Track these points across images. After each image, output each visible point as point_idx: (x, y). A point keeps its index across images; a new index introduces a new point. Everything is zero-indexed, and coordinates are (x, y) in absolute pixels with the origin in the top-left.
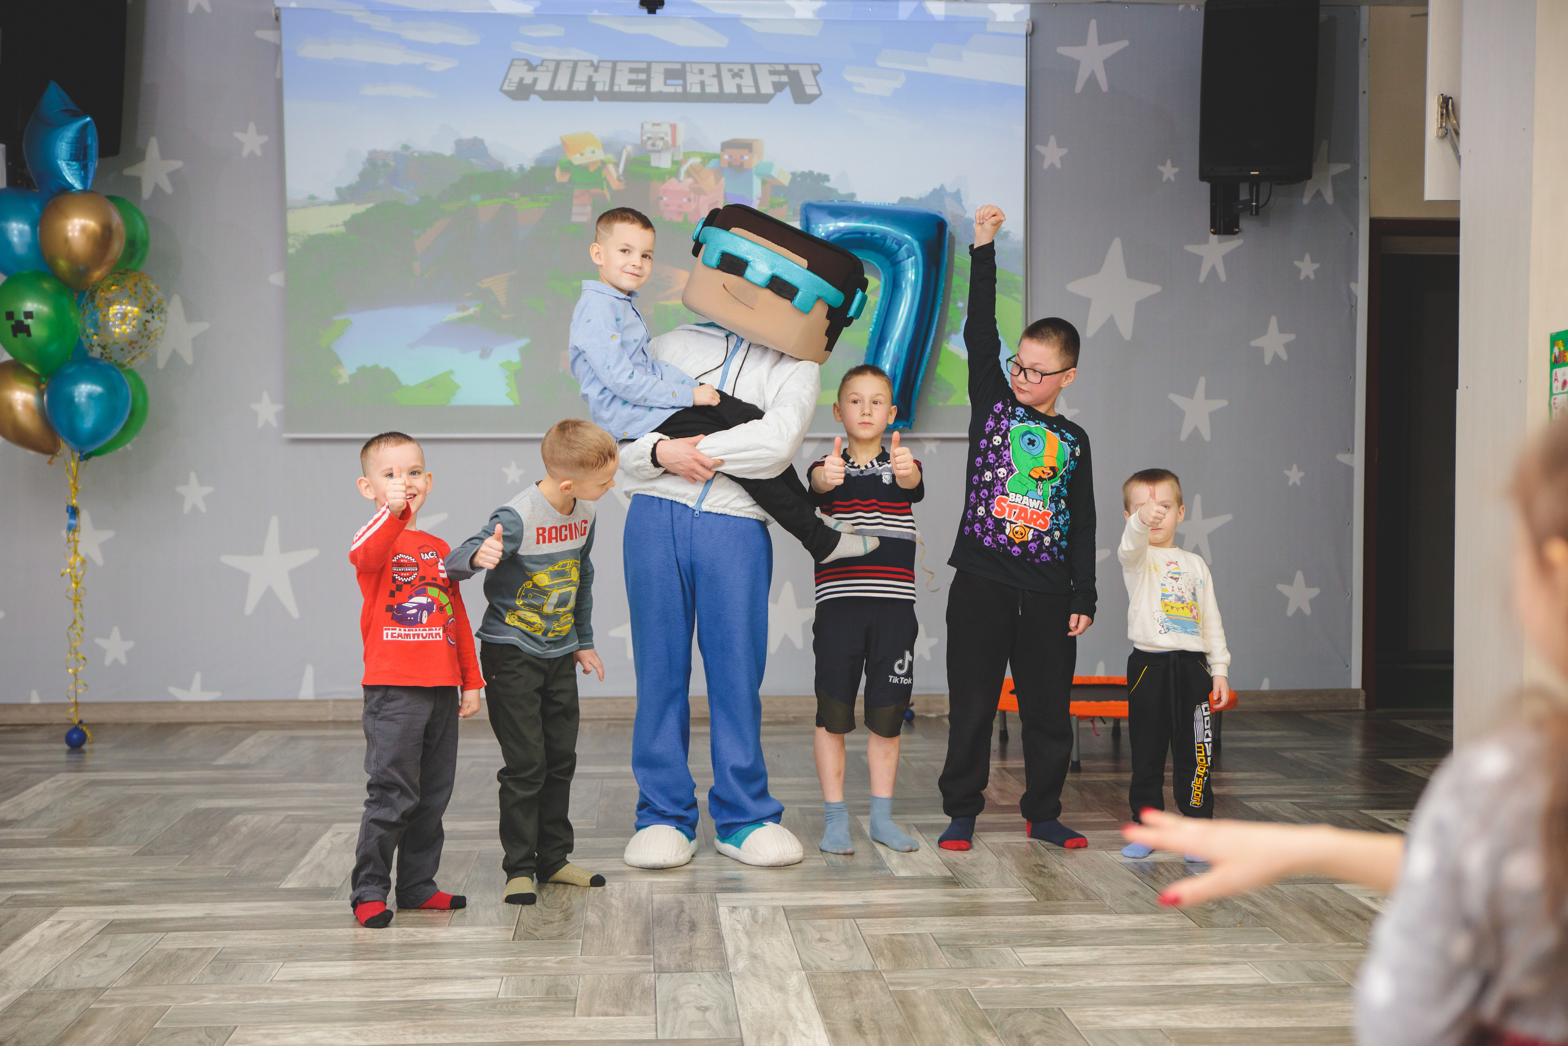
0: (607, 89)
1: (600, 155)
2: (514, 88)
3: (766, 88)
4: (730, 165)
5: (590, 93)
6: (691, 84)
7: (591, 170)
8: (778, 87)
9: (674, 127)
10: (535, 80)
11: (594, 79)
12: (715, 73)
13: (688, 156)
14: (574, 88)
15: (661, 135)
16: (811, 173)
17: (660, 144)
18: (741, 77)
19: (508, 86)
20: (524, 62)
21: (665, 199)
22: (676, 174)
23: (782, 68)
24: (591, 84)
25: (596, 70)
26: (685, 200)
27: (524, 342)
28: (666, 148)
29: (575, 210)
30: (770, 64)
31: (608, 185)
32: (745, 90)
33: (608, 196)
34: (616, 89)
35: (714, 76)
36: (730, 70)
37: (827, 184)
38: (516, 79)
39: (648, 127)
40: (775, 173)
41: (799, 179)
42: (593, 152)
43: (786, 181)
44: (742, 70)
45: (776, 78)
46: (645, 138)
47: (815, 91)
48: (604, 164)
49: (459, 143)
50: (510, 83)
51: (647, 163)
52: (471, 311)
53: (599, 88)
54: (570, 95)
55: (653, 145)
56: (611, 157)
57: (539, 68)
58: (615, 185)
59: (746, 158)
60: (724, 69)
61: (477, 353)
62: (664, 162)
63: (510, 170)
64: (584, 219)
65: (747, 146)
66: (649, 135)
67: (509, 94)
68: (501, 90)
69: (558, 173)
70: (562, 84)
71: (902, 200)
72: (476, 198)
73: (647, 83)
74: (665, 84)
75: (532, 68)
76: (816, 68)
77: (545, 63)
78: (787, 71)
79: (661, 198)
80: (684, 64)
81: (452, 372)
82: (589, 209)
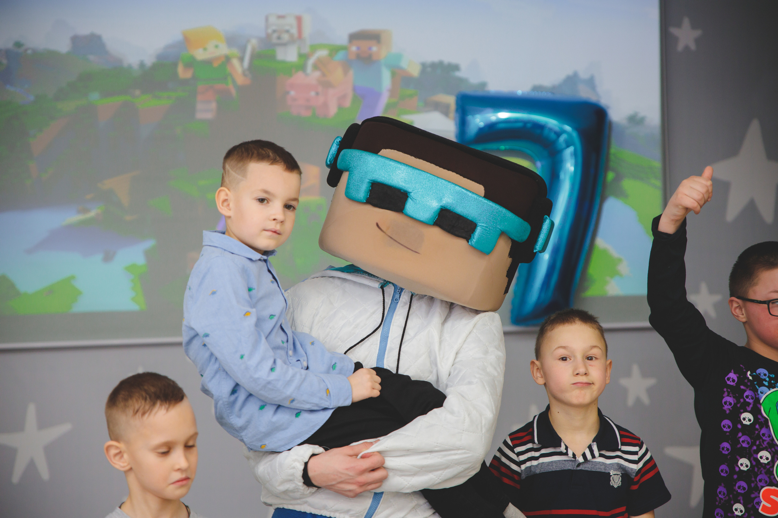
1: (224, 50)
4: (359, 57)
7: (216, 65)
9: (299, 20)
13: (314, 48)
15: (287, 28)
16: (441, 63)
17: (286, 37)
21: (292, 93)
22: (303, 68)
26: (313, 94)
27: (150, 243)
28: (292, 41)
29: (200, 106)
31: (234, 81)
33: (234, 92)
37: (457, 74)
39: (273, 20)
40: (404, 64)
41: (429, 70)
42: (217, 47)
43: (415, 71)
46: (270, 31)
48: (228, 59)
49: (75, 40)
51: (272, 57)
52: (92, 214)
55: (279, 38)
56: (235, 51)
58: (240, 80)
59: (375, 49)
61: (98, 258)
62: (290, 55)
63: (130, 67)
64: (209, 116)
65: (374, 37)
66: (274, 28)
69: (180, 70)
71: (536, 88)
72: (95, 97)
79: (288, 93)
81: (73, 278)
82: (214, 105)
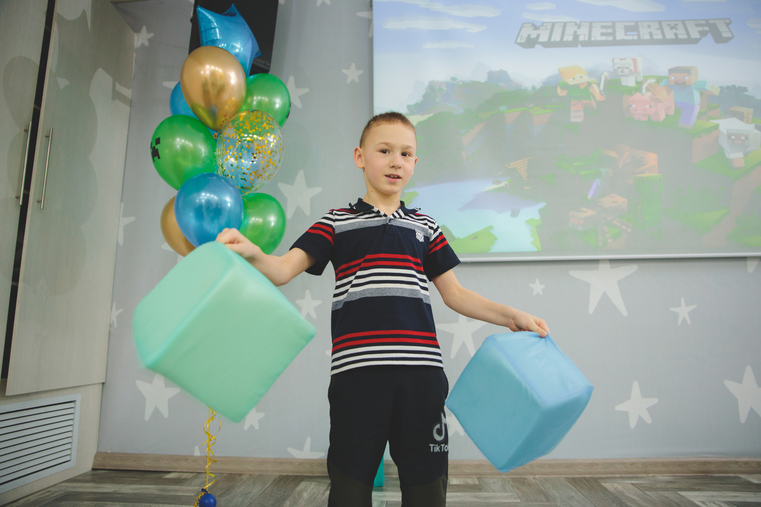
0: (587, 39)
1: (586, 79)
2: (524, 41)
3: (695, 35)
4: (677, 83)
5: (575, 42)
6: (643, 34)
7: (582, 88)
8: (703, 34)
9: (634, 61)
10: (538, 36)
11: (578, 33)
12: (658, 27)
13: (646, 78)
14: (565, 39)
15: (627, 66)
17: (627, 71)
18: (676, 29)
19: (521, 40)
20: (530, 25)
21: (634, 106)
22: (639, 90)
23: (704, 22)
24: (576, 36)
25: (579, 27)
26: (648, 106)
28: (631, 73)
29: (573, 114)
30: (695, 20)
31: (594, 98)
32: (680, 37)
33: (594, 105)
34: (593, 39)
35: (658, 29)
36: (668, 25)
37: (746, 93)
38: (526, 36)
39: (617, 61)
40: (708, 87)
41: (726, 91)
42: (581, 77)
43: (717, 92)
44: (677, 25)
45: (701, 29)
46: (616, 68)
47: (729, 35)
48: (589, 84)
49: (490, 74)
50: (522, 38)
51: (619, 83)
52: (503, 184)
53: (581, 38)
54: (562, 44)
55: (622, 72)
56: (594, 80)
57: (541, 28)
58: (599, 97)
59: (687, 78)
60: (664, 24)
62: (630, 82)
63: (526, 89)
64: (579, 120)
65: (686, 70)
66: (619, 66)
67: (521, 44)
68: (516, 42)
69: (559, 90)
70: (556, 37)
72: (503, 108)
73: (613, 34)
74: (626, 35)
75: (536, 28)
76: (728, 21)
77: (545, 25)
78: (707, 24)
79: (631, 106)
80: (637, 23)
81: (491, 227)
82: (582, 113)
